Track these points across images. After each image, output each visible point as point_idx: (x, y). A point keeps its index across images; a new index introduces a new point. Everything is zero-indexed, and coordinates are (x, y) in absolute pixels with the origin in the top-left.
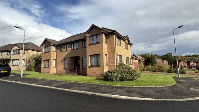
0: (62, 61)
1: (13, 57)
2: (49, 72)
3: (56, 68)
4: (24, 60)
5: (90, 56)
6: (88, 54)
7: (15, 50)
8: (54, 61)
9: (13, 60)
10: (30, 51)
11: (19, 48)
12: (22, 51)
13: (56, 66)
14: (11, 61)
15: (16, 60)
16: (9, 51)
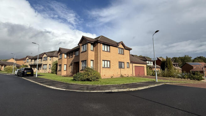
0: (70, 66)
1: (43, 63)
2: (61, 74)
3: (66, 71)
4: (50, 65)
5: (82, 61)
6: (81, 60)
7: (45, 57)
8: (65, 66)
9: (43, 65)
10: (54, 58)
11: (47, 55)
12: (49, 58)
13: (66, 70)
14: (42, 66)
15: (45, 65)
16: (41, 58)
